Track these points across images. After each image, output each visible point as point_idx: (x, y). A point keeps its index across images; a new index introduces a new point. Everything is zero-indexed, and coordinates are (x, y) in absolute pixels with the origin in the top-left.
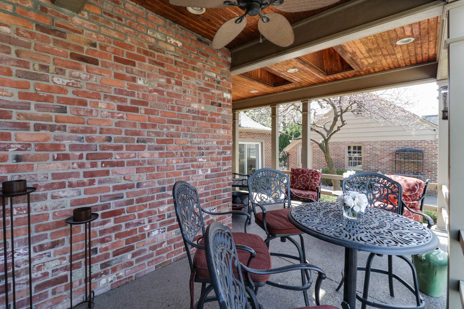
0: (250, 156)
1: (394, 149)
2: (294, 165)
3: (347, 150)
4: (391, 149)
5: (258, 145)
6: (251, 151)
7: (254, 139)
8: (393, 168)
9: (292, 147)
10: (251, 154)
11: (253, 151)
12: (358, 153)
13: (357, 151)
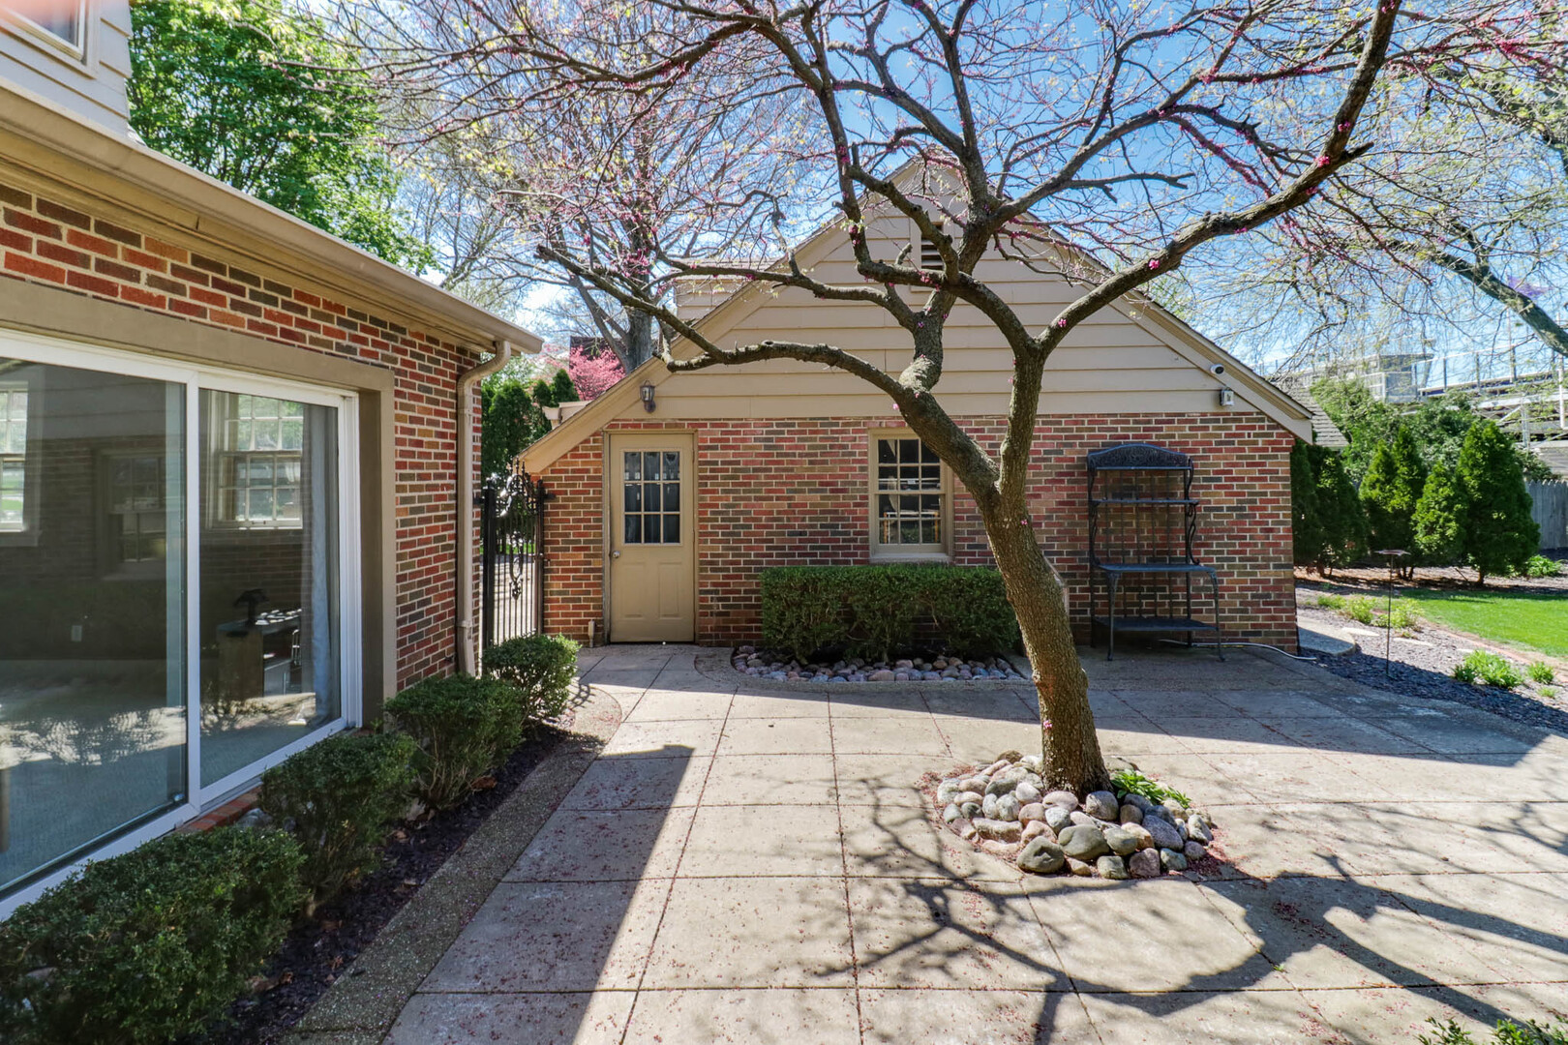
0: (232, 508)
1: (1075, 453)
2: (581, 556)
3: (874, 463)
4: (1066, 453)
5: (329, 414)
6: (246, 473)
7: (291, 353)
8: (1074, 539)
9: (566, 447)
10: (245, 501)
11: (255, 473)
12: (927, 472)
13: (920, 465)
